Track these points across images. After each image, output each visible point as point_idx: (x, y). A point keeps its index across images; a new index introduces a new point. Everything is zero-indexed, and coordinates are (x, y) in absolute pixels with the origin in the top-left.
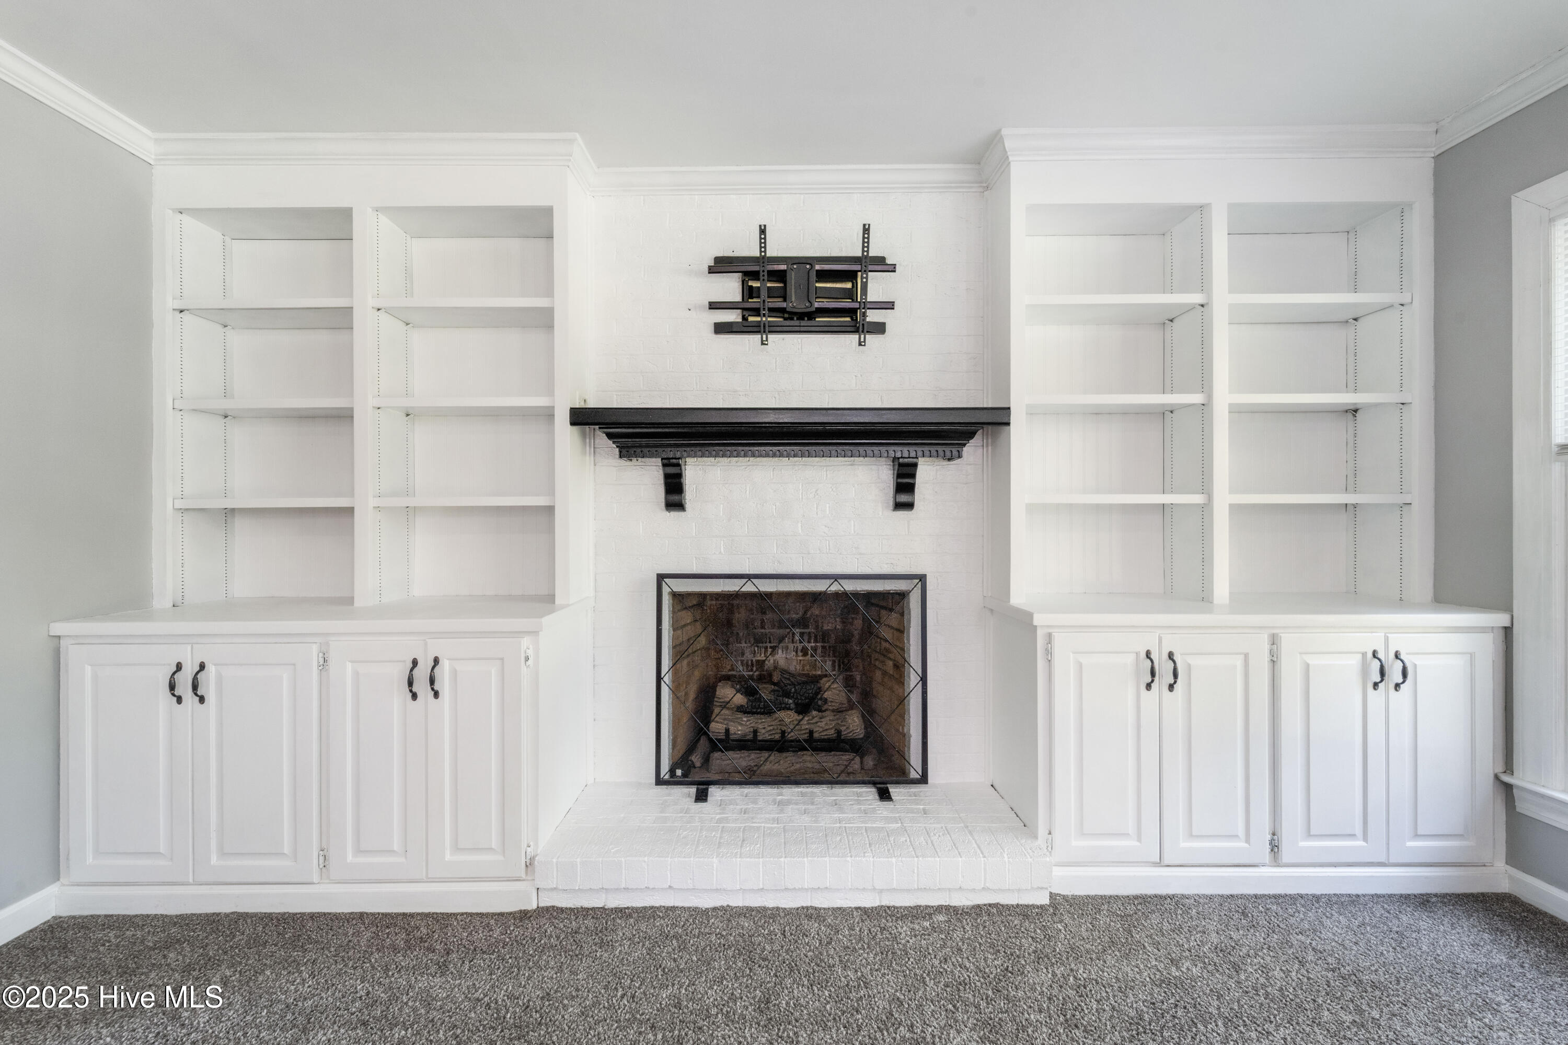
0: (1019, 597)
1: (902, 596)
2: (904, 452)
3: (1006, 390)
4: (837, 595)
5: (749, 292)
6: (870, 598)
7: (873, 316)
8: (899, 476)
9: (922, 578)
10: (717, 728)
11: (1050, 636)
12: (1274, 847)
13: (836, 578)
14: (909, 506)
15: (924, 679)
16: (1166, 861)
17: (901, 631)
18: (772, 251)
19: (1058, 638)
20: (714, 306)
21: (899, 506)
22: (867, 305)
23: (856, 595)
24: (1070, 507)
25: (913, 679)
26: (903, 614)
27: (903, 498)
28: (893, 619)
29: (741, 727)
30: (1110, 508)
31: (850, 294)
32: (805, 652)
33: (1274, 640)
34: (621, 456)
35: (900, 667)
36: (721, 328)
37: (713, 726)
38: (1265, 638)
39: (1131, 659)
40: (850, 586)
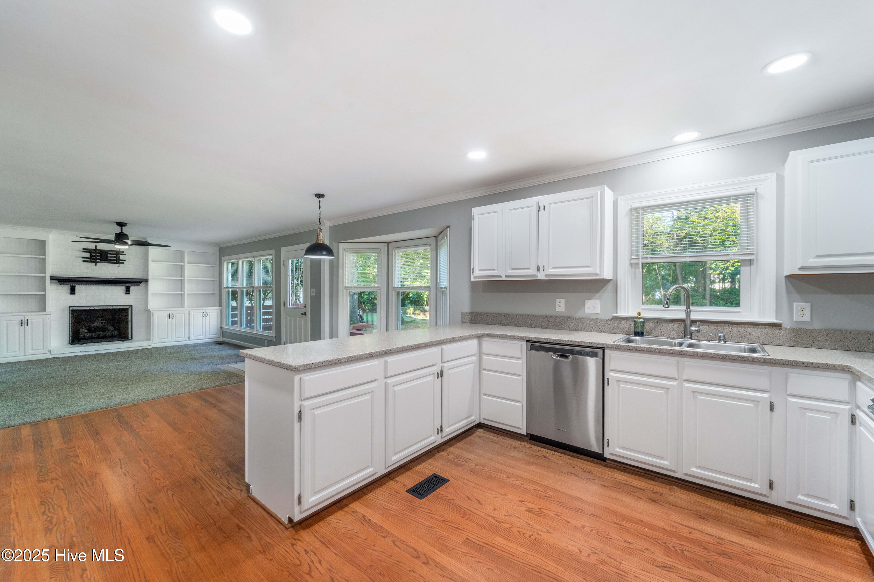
0: (150, 307)
1: (127, 309)
2: (128, 285)
3: (148, 276)
4: (112, 309)
5: (91, 256)
6: (120, 309)
7: (120, 261)
8: (126, 289)
9: (132, 306)
10: (81, 336)
11: (153, 312)
12: (189, 338)
13: (112, 306)
14: (129, 294)
15: (132, 322)
16: (172, 341)
17: (127, 315)
18: (98, 248)
19: (154, 312)
20: (83, 258)
21: (126, 294)
22: (119, 260)
23: (117, 309)
24: (161, 294)
25: (130, 322)
26: (127, 312)
27: (128, 292)
28: (125, 314)
29: (88, 335)
30: (171, 294)
31: (116, 257)
32: (102, 323)
33: (189, 312)
34: (61, 285)
35: (127, 322)
36: (84, 261)
37: (80, 335)
38: (188, 311)
39: (166, 315)
40: (116, 307)
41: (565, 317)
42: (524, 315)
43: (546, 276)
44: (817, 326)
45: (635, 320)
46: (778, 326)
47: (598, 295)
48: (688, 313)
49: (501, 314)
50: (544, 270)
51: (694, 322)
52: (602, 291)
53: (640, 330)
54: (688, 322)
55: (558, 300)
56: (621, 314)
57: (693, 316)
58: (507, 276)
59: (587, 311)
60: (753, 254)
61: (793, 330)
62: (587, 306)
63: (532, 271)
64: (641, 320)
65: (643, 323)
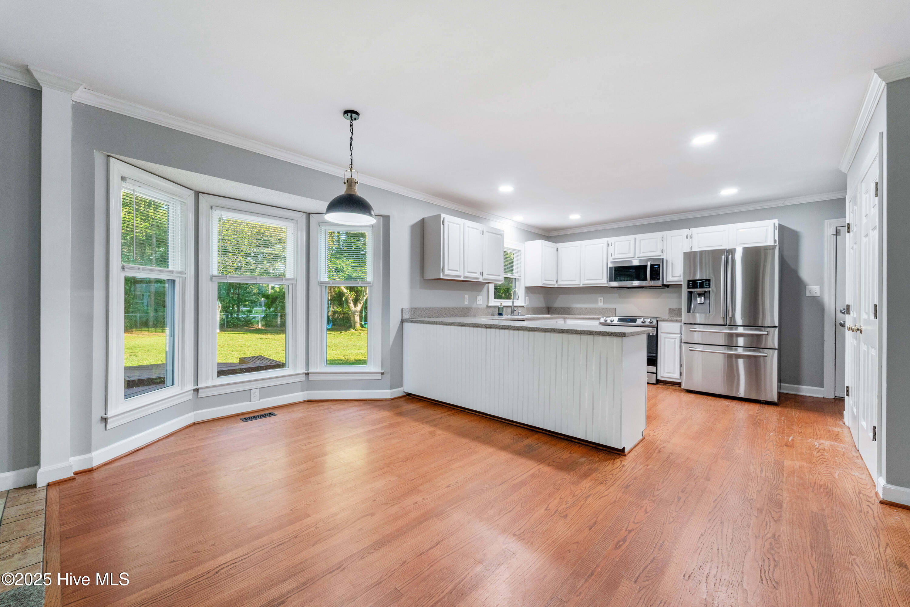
41: (469, 308)
42: (449, 308)
43: (483, 279)
44: (529, 306)
45: (500, 307)
46: (523, 306)
47: (482, 293)
48: (513, 302)
49: (434, 308)
50: (482, 276)
51: (515, 306)
52: (482, 291)
53: (501, 312)
54: (513, 307)
55: (466, 296)
56: (490, 304)
57: (515, 304)
58: (464, 277)
59: (478, 303)
60: (520, 276)
61: (527, 308)
62: (477, 300)
63: (477, 275)
64: (502, 307)
65: (503, 308)
